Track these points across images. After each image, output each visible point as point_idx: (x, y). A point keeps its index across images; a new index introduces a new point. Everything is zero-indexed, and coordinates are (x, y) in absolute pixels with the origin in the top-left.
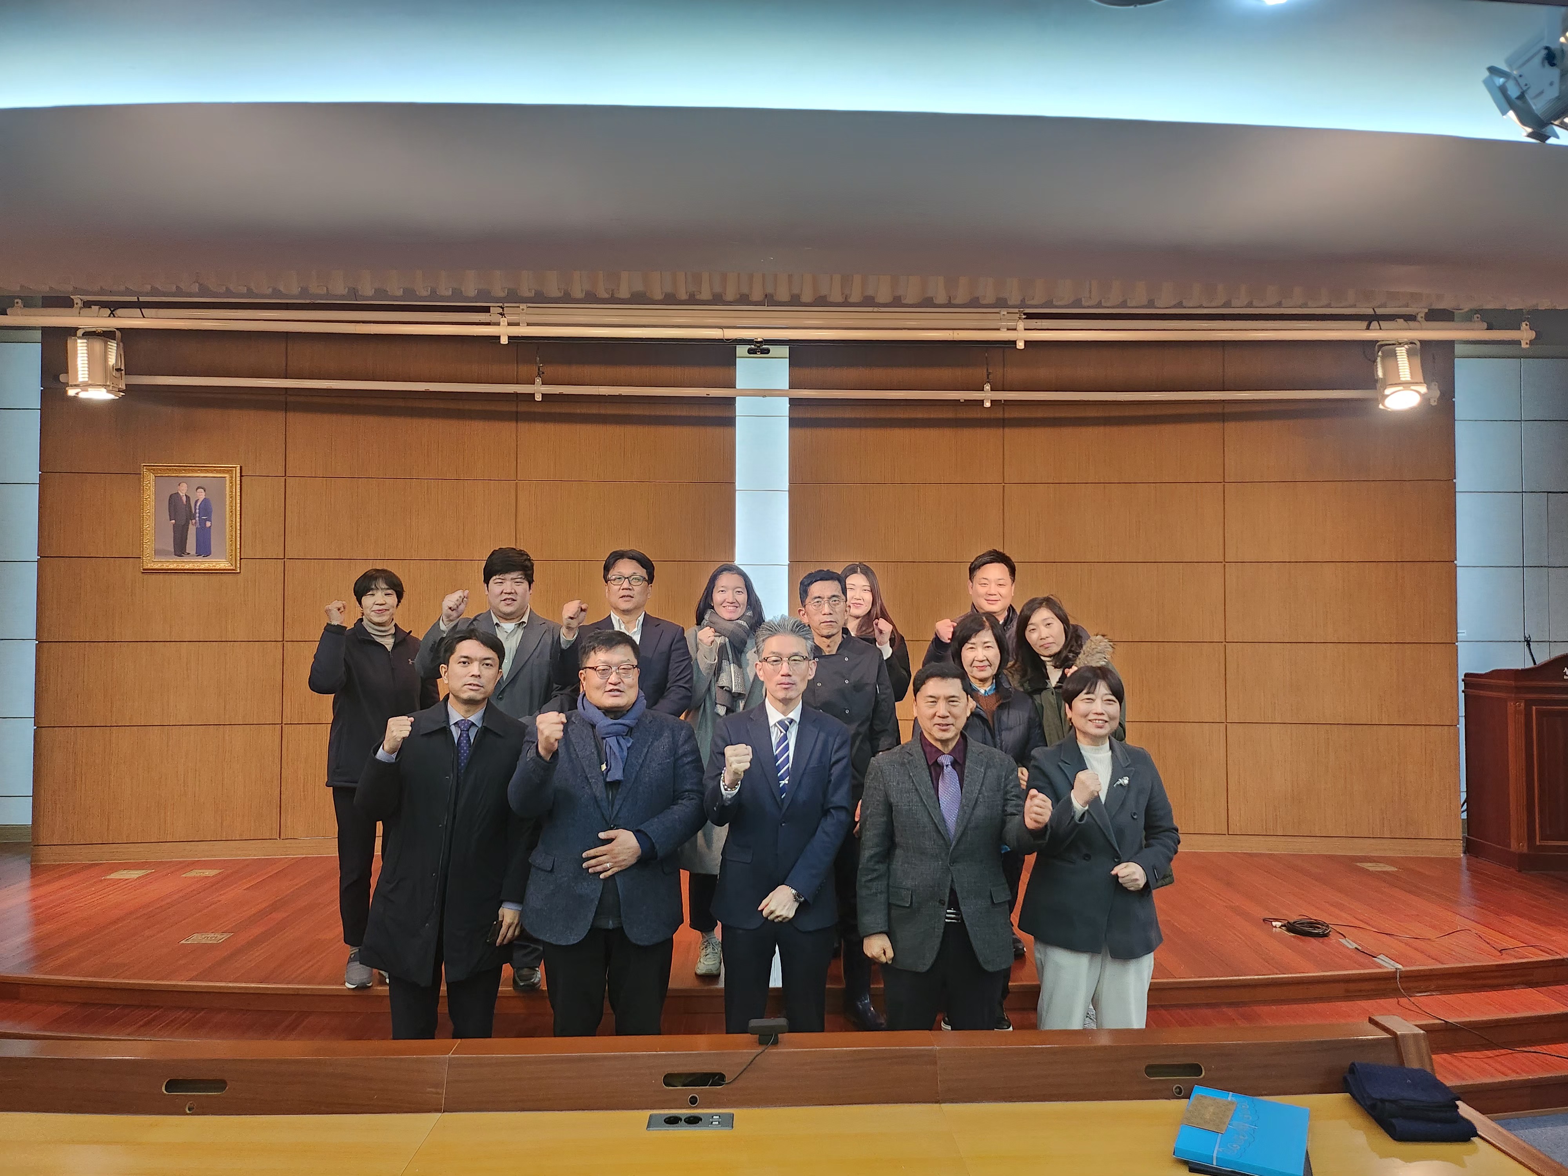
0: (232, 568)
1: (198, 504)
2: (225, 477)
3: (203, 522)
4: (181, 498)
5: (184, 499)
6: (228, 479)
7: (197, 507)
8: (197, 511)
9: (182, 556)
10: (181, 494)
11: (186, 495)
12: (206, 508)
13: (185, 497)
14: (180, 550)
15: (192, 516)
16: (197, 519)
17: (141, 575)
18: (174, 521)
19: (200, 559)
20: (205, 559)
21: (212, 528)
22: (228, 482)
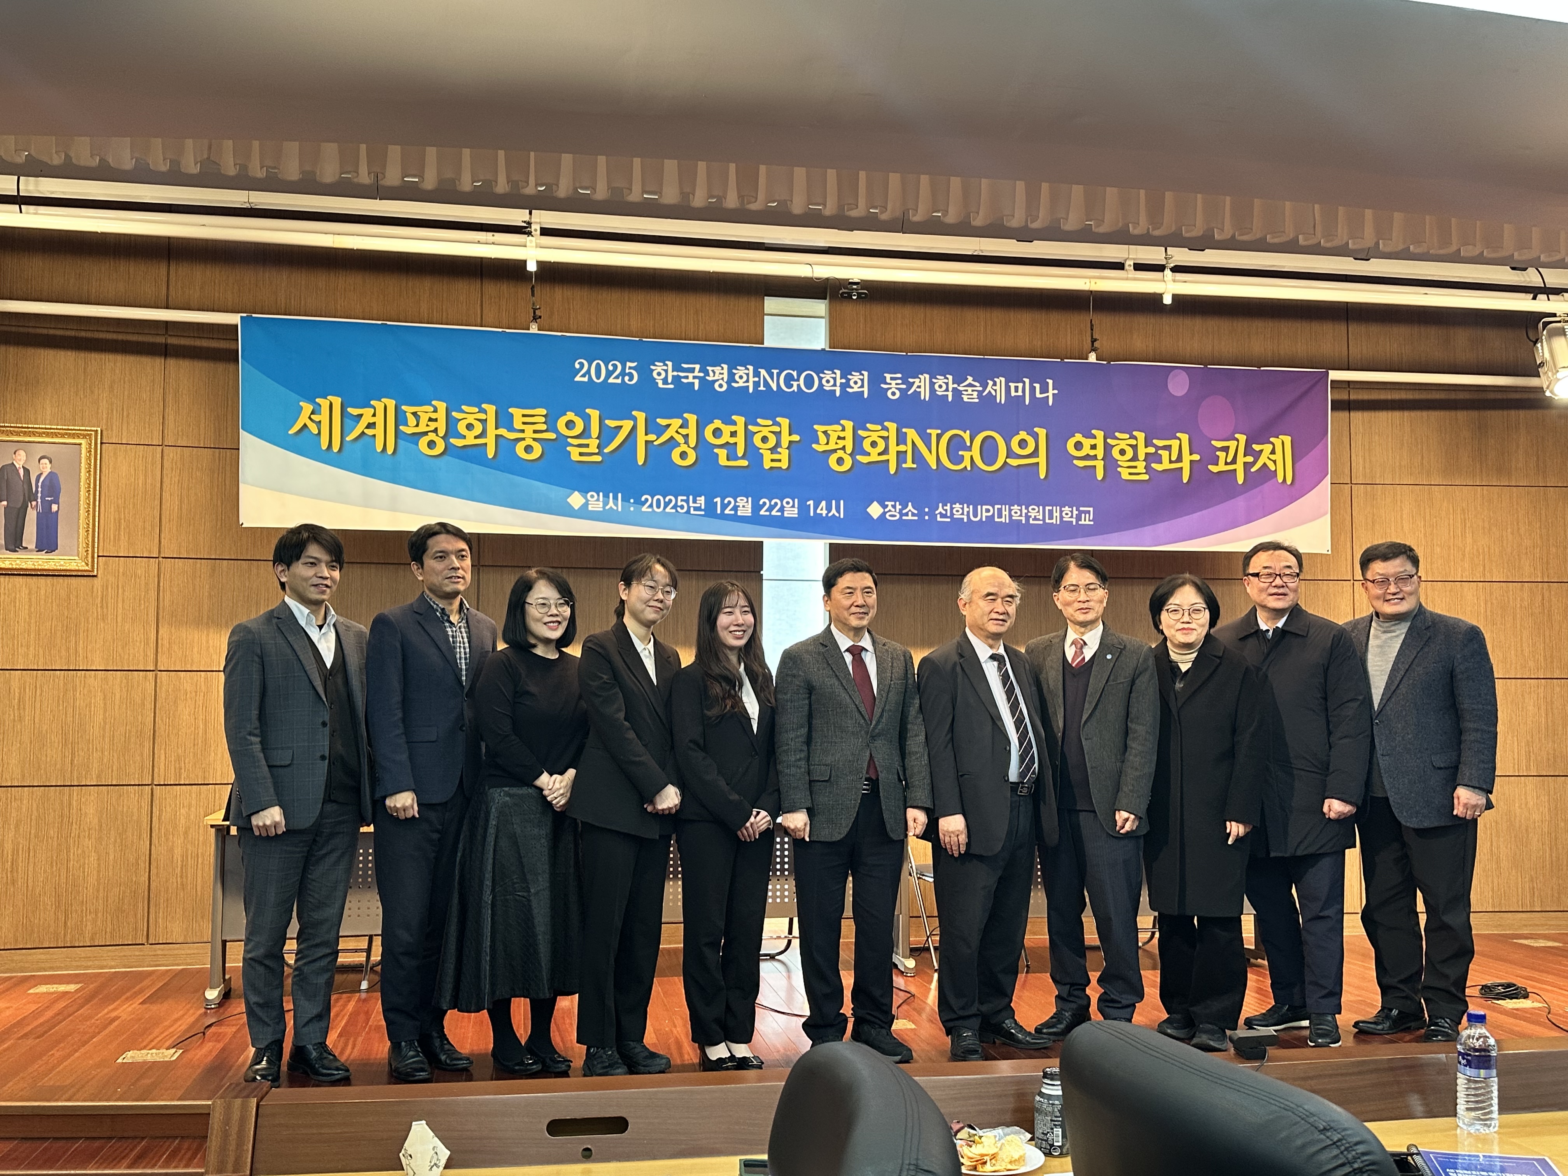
0: (87, 568)
1: (41, 480)
3: (47, 506)
4: (17, 470)
6: (83, 446)
9: (17, 551)
11: (24, 467)
13: (22, 470)
18: (6, 503)
21: (59, 513)
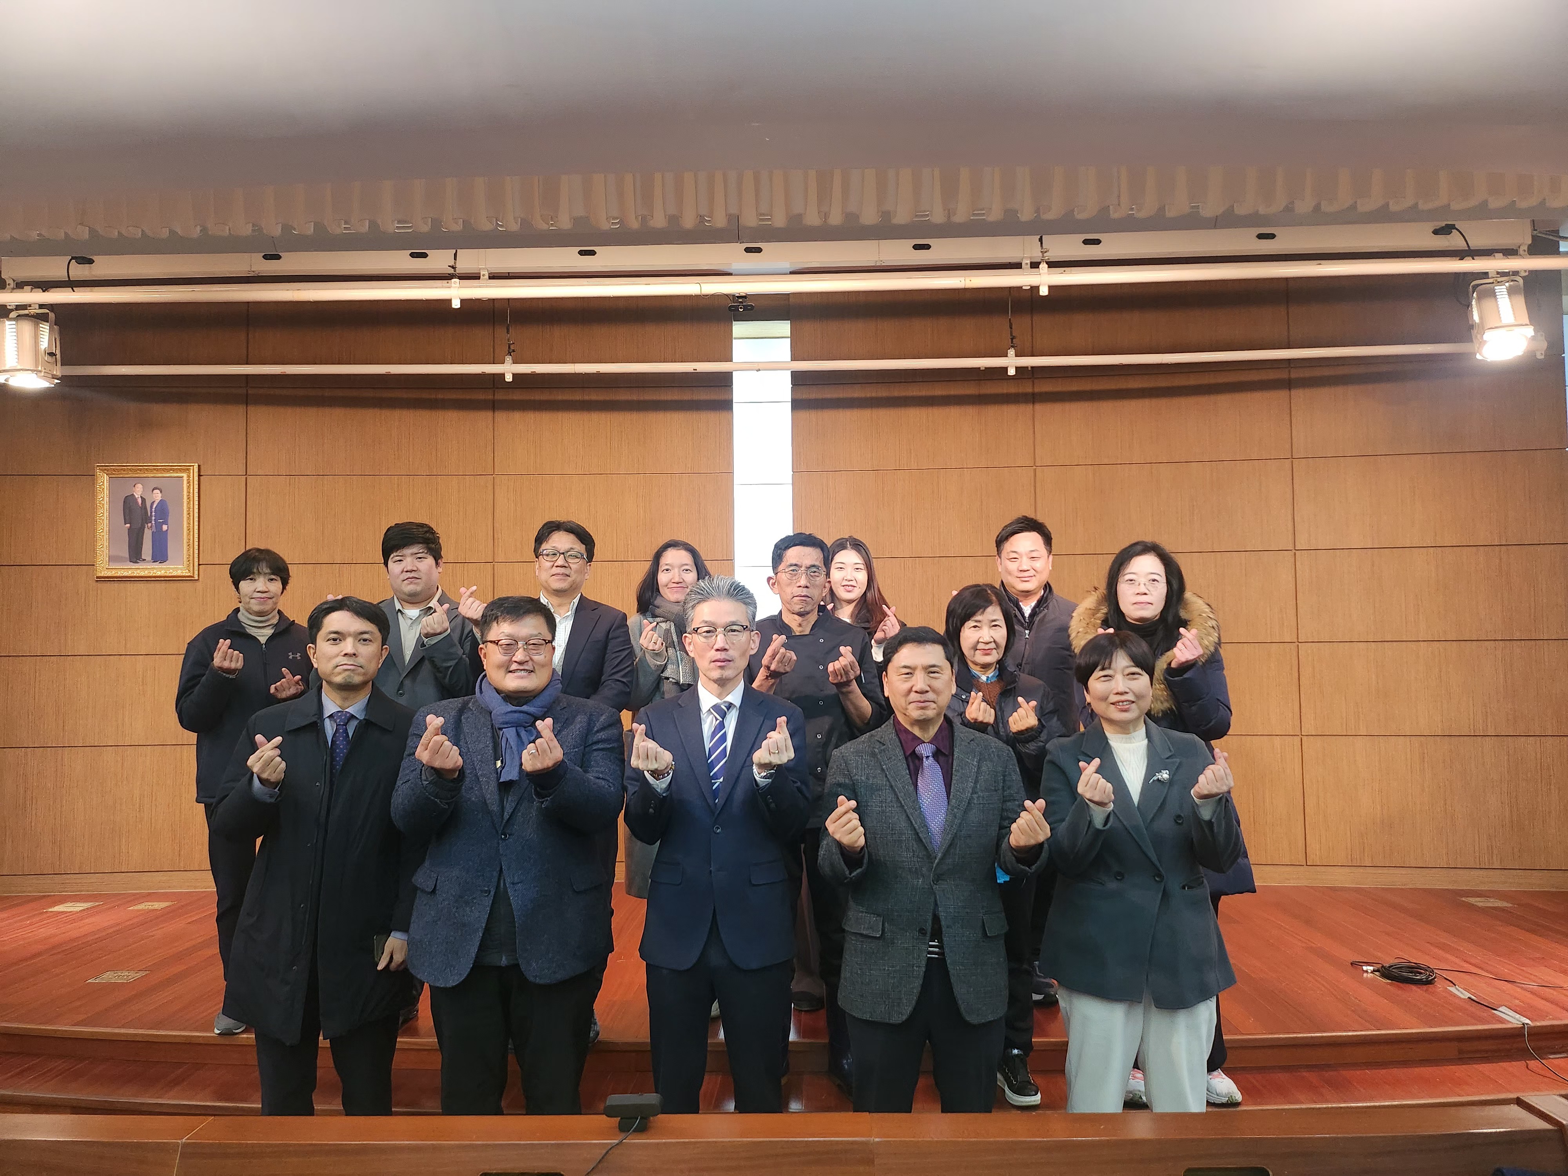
0: (189, 574)
1: (154, 506)
2: (182, 477)
3: (159, 526)
4: (136, 499)
5: (140, 501)
6: (185, 478)
7: (153, 510)
8: (153, 514)
9: (138, 563)
10: (137, 496)
11: (141, 497)
12: (162, 510)
13: (140, 499)
14: (135, 556)
15: (147, 520)
16: (153, 522)
17: (95, 584)
18: (128, 525)
19: (157, 565)
20: (163, 566)
21: (168, 531)
22: (185, 482)
